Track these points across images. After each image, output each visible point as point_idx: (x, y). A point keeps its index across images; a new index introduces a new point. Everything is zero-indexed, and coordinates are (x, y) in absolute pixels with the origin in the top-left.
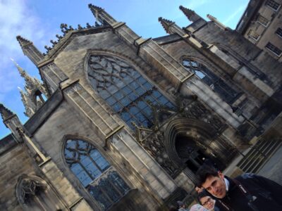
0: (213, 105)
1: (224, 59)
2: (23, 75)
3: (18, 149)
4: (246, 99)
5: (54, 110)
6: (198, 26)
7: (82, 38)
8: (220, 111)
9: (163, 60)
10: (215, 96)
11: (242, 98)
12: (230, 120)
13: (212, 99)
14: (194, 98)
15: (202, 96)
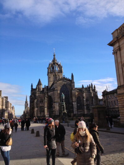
0: (74, 108)
1: (84, 102)
2: (54, 56)
3: (44, 94)
4: (82, 111)
5: (52, 91)
6: (89, 92)
7: (65, 80)
8: (74, 110)
9: (74, 95)
10: (76, 107)
11: (81, 110)
12: (74, 112)
13: (75, 107)
14: (73, 105)
15: (74, 106)
